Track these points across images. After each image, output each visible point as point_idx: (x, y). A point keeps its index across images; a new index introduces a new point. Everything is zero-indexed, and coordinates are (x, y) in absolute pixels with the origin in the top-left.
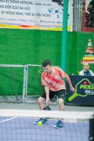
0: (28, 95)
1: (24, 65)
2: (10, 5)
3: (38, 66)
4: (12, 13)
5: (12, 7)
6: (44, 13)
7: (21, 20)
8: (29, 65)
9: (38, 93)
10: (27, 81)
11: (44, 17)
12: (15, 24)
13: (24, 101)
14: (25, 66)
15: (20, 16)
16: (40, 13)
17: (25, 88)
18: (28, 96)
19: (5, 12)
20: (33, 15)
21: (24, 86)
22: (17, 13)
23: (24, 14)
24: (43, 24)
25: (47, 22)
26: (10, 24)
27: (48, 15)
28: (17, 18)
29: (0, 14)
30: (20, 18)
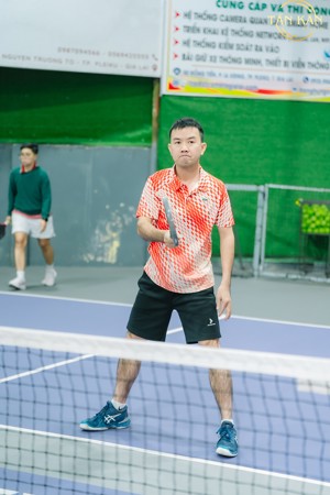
0: (267, 256)
1: (258, 185)
2: (231, 42)
3: (292, 188)
4: (235, 61)
5: (235, 47)
6: (313, 61)
7: (256, 77)
8: (272, 186)
9: (292, 253)
10: (264, 226)
11: (313, 70)
12: (241, 87)
13: (256, 273)
14: (261, 188)
15: (254, 66)
16: (303, 60)
17: (260, 240)
18: (268, 260)
19: (218, 59)
20: (286, 64)
21: (257, 237)
22: (247, 61)
23: (263, 62)
24: (309, 86)
25: (319, 81)
26: (230, 87)
27: (322, 66)
28: (246, 73)
29: (208, 63)
30: (253, 73)
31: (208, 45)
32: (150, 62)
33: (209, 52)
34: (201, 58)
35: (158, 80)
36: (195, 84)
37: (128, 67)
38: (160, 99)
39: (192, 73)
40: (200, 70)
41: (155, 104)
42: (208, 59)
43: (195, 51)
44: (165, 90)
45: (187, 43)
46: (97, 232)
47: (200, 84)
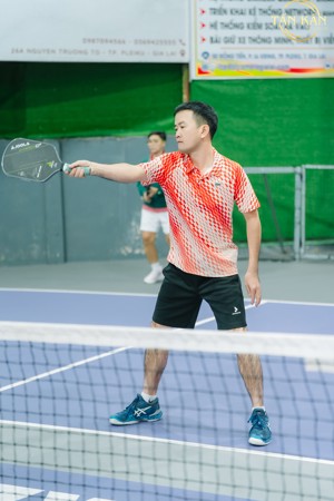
0: (308, 239)
1: (294, 166)
2: (259, 21)
3: (330, 167)
4: (264, 40)
5: (264, 27)
7: (288, 56)
8: (309, 166)
10: (303, 207)
12: (272, 67)
13: (297, 256)
14: (298, 169)
15: (285, 45)
17: (300, 223)
18: (309, 242)
19: (247, 40)
20: (317, 40)
21: (297, 220)
22: (277, 40)
26: (260, 68)
28: (276, 53)
29: (237, 44)
30: (284, 52)
31: (236, 26)
32: (178, 48)
33: (237, 33)
34: (229, 40)
35: (186, 65)
36: (225, 67)
37: (155, 54)
38: (189, 85)
39: (222, 56)
40: (229, 52)
41: (185, 90)
42: (237, 40)
43: (222, 33)
44: (194, 75)
45: (214, 26)
46: (133, 224)
47: (230, 67)
